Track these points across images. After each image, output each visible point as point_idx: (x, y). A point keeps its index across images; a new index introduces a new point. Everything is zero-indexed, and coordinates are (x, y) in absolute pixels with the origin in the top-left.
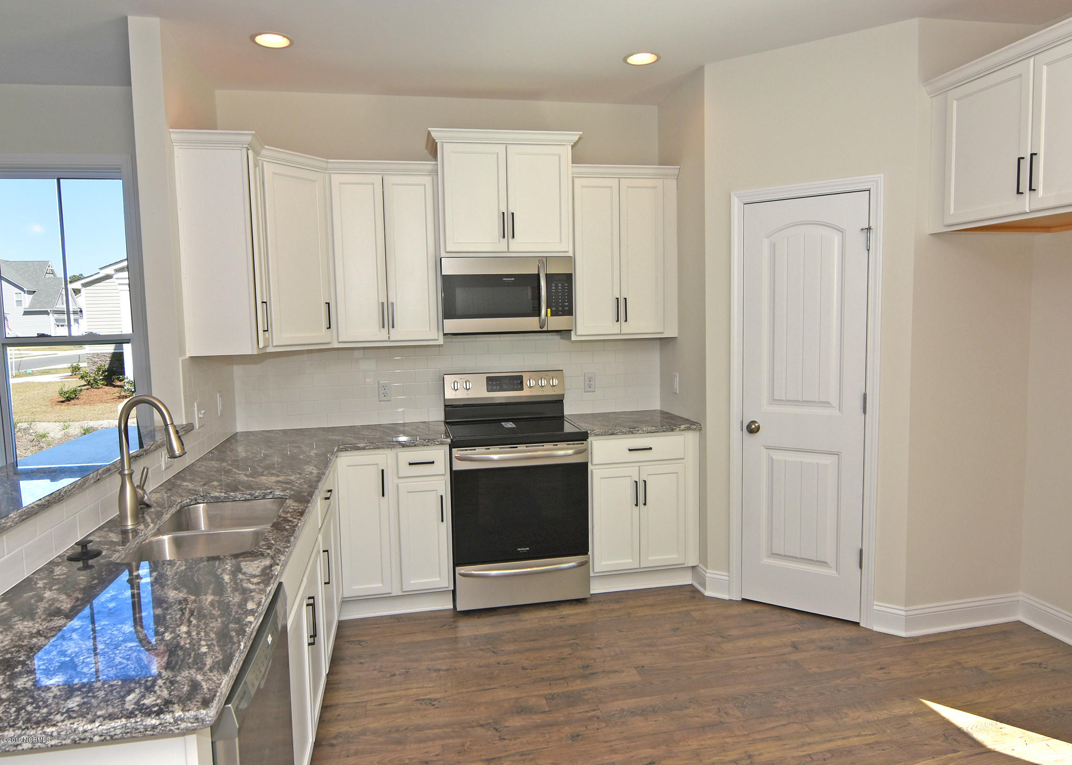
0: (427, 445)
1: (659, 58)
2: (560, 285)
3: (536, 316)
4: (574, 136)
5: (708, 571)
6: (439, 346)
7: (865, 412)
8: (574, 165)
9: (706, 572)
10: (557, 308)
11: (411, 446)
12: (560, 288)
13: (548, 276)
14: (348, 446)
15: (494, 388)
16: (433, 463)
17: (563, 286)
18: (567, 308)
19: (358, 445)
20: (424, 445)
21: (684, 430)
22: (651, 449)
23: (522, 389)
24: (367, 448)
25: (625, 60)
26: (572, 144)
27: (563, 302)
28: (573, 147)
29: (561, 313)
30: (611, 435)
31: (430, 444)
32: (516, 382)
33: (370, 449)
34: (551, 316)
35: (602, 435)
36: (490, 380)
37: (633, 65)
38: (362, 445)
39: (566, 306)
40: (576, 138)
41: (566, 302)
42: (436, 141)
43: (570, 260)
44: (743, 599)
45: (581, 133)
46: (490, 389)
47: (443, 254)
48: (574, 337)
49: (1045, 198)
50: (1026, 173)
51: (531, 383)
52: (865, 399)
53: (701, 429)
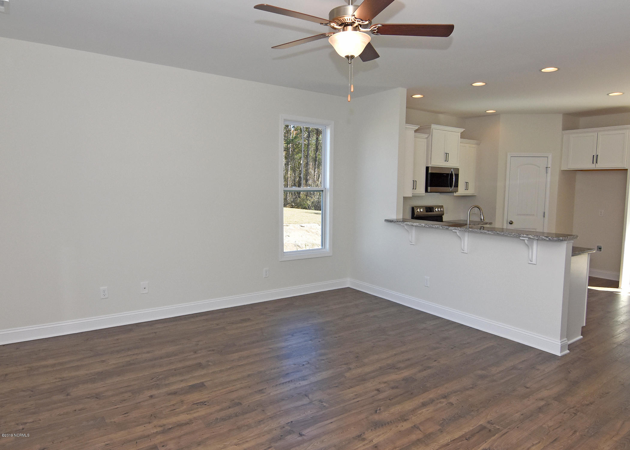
1: (496, 112)
2: (456, 177)
3: (450, 187)
6: (425, 196)
7: (544, 217)
8: (461, 139)
10: (455, 185)
13: (455, 174)
18: (457, 185)
23: (433, 212)
27: (457, 183)
28: (461, 133)
32: (432, 209)
34: (454, 187)
36: (426, 208)
37: (488, 113)
40: (462, 131)
43: (458, 169)
45: (464, 129)
46: (427, 212)
47: (429, 165)
48: (455, 194)
49: (600, 165)
50: (595, 159)
51: (436, 210)
52: (544, 214)
53: (492, 224)
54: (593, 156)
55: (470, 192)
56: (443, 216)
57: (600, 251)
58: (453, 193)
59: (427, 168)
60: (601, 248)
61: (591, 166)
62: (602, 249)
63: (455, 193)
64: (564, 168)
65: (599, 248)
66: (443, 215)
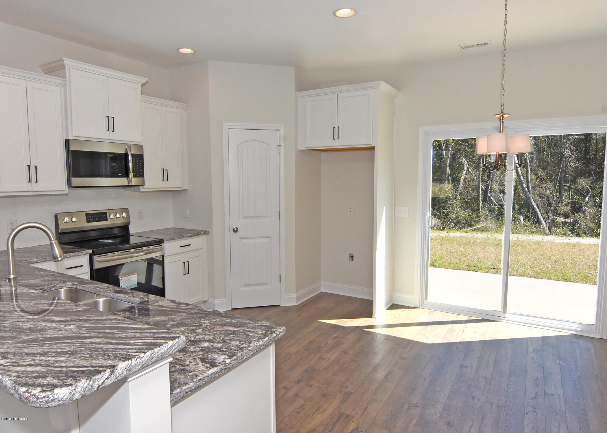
0: (77, 256)
1: (195, 52)
2: (137, 160)
3: (125, 177)
4: (144, 80)
5: (215, 300)
6: (67, 194)
7: (280, 219)
8: (142, 95)
9: (215, 301)
10: (136, 173)
11: (68, 257)
12: (137, 162)
13: (133, 155)
14: (25, 261)
15: (91, 220)
16: (82, 266)
17: (139, 161)
18: (141, 173)
19: (32, 260)
20: (76, 256)
21: (203, 234)
22: (190, 245)
23: (107, 220)
24: (39, 262)
25: (178, 50)
26: (142, 84)
27: (139, 170)
29: (138, 176)
30: (173, 240)
31: (79, 255)
32: (102, 216)
33: (40, 262)
34: (133, 177)
35: (169, 240)
36: (87, 215)
37: (181, 53)
38: (35, 260)
39: (141, 172)
40: (144, 81)
41: (141, 170)
42: (66, 66)
43: (141, 147)
44: (232, 309)
45: (148, 79)
46: (88, 221)
47: (70, 137)
48: (142, 189)
49: (344, 142)
50: (336, 133)
51: (112, 216)
52: (280, 214)
53: (209, 233)
54: (334, 128)
55: (174, 183)
56: (129, 226)
57: (353, 260)
58: (138, 187)
59: (67, 142)
60: (353, 256)
61: (330, 143)
62: (354, 258)
63: (141, 186)
64: (302, 147)
65: (351, 256)
66: (130, 224)
